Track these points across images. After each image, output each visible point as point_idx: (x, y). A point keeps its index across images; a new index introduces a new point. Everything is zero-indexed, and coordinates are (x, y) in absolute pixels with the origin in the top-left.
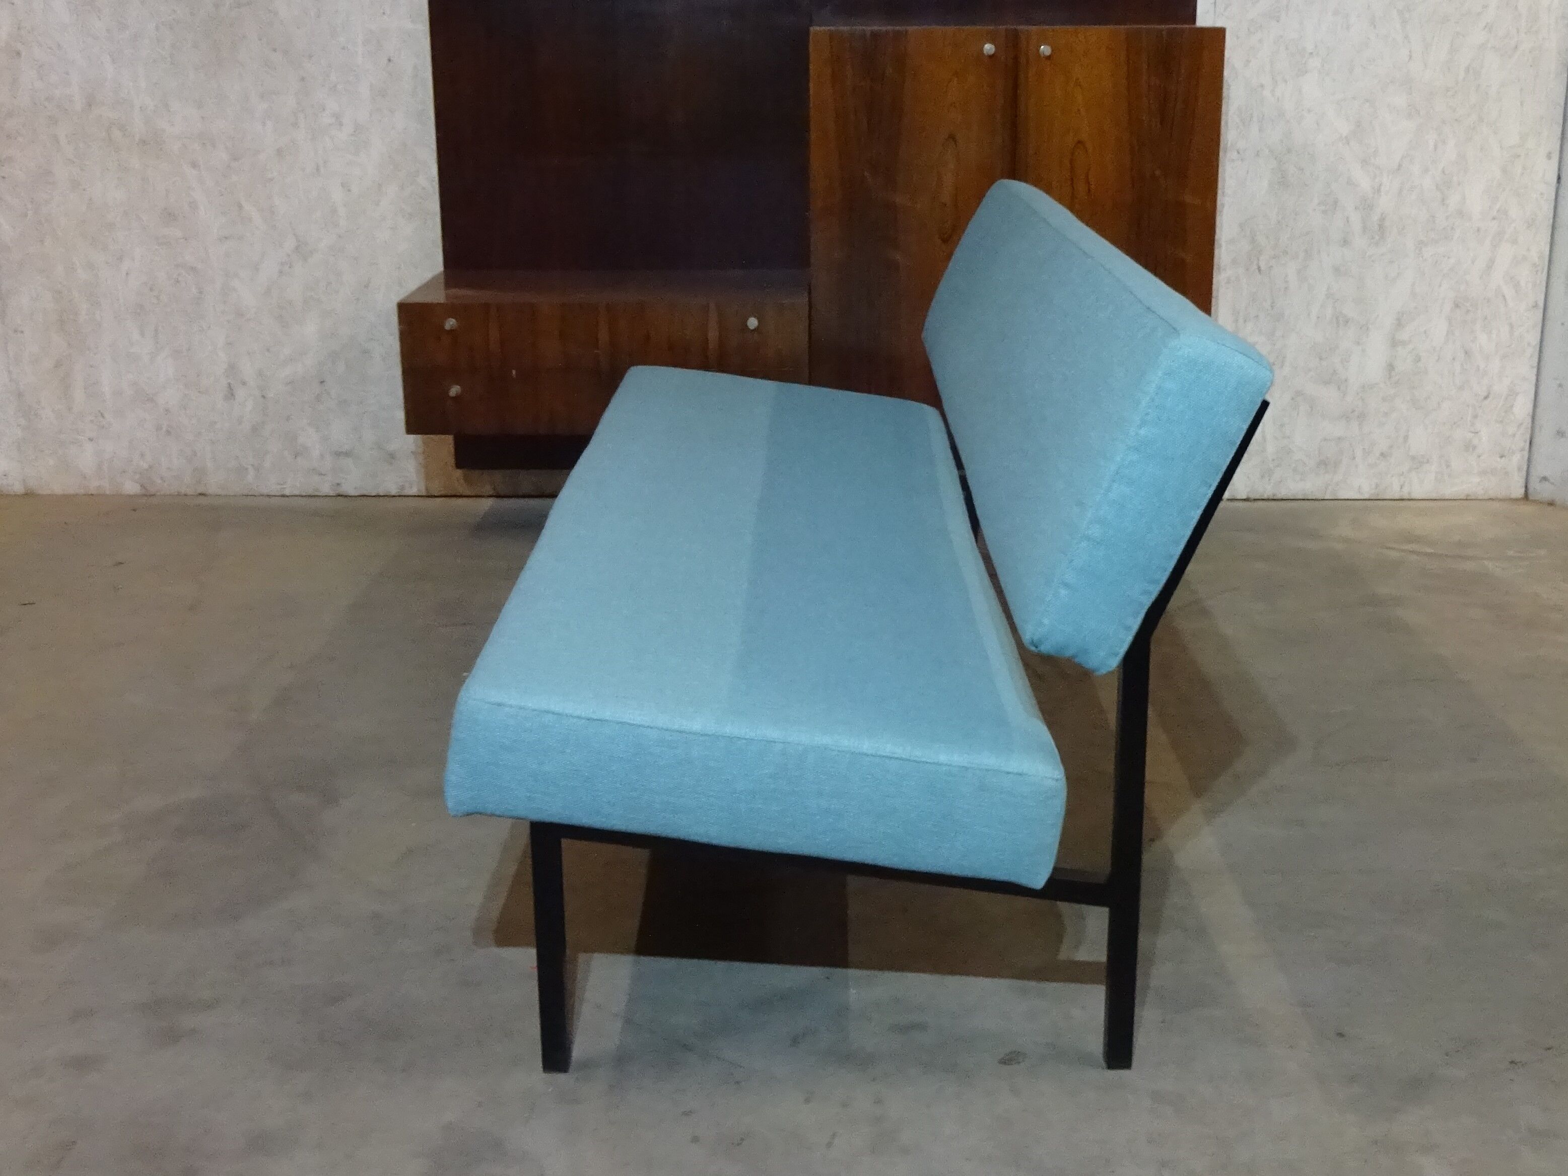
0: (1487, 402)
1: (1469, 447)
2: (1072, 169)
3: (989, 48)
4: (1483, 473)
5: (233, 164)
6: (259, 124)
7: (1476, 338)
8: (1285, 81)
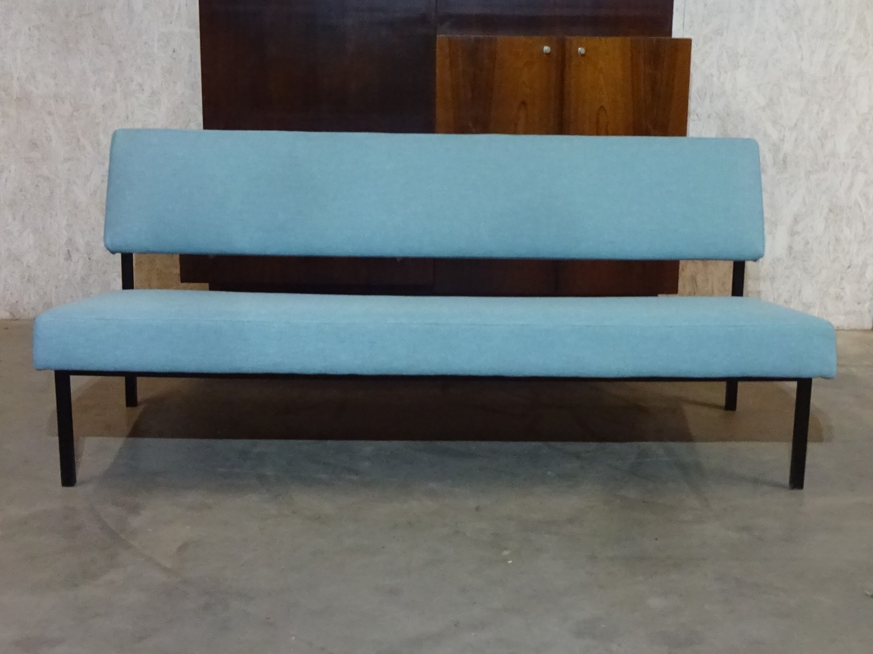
0: (849, 270)
1: (838, 298)
2: (597, 123)
3: (547, 48)
4: (847, 313)
5: (75, 114)
6: (91, 89)
7: (842, 231)
8: (726, 72)
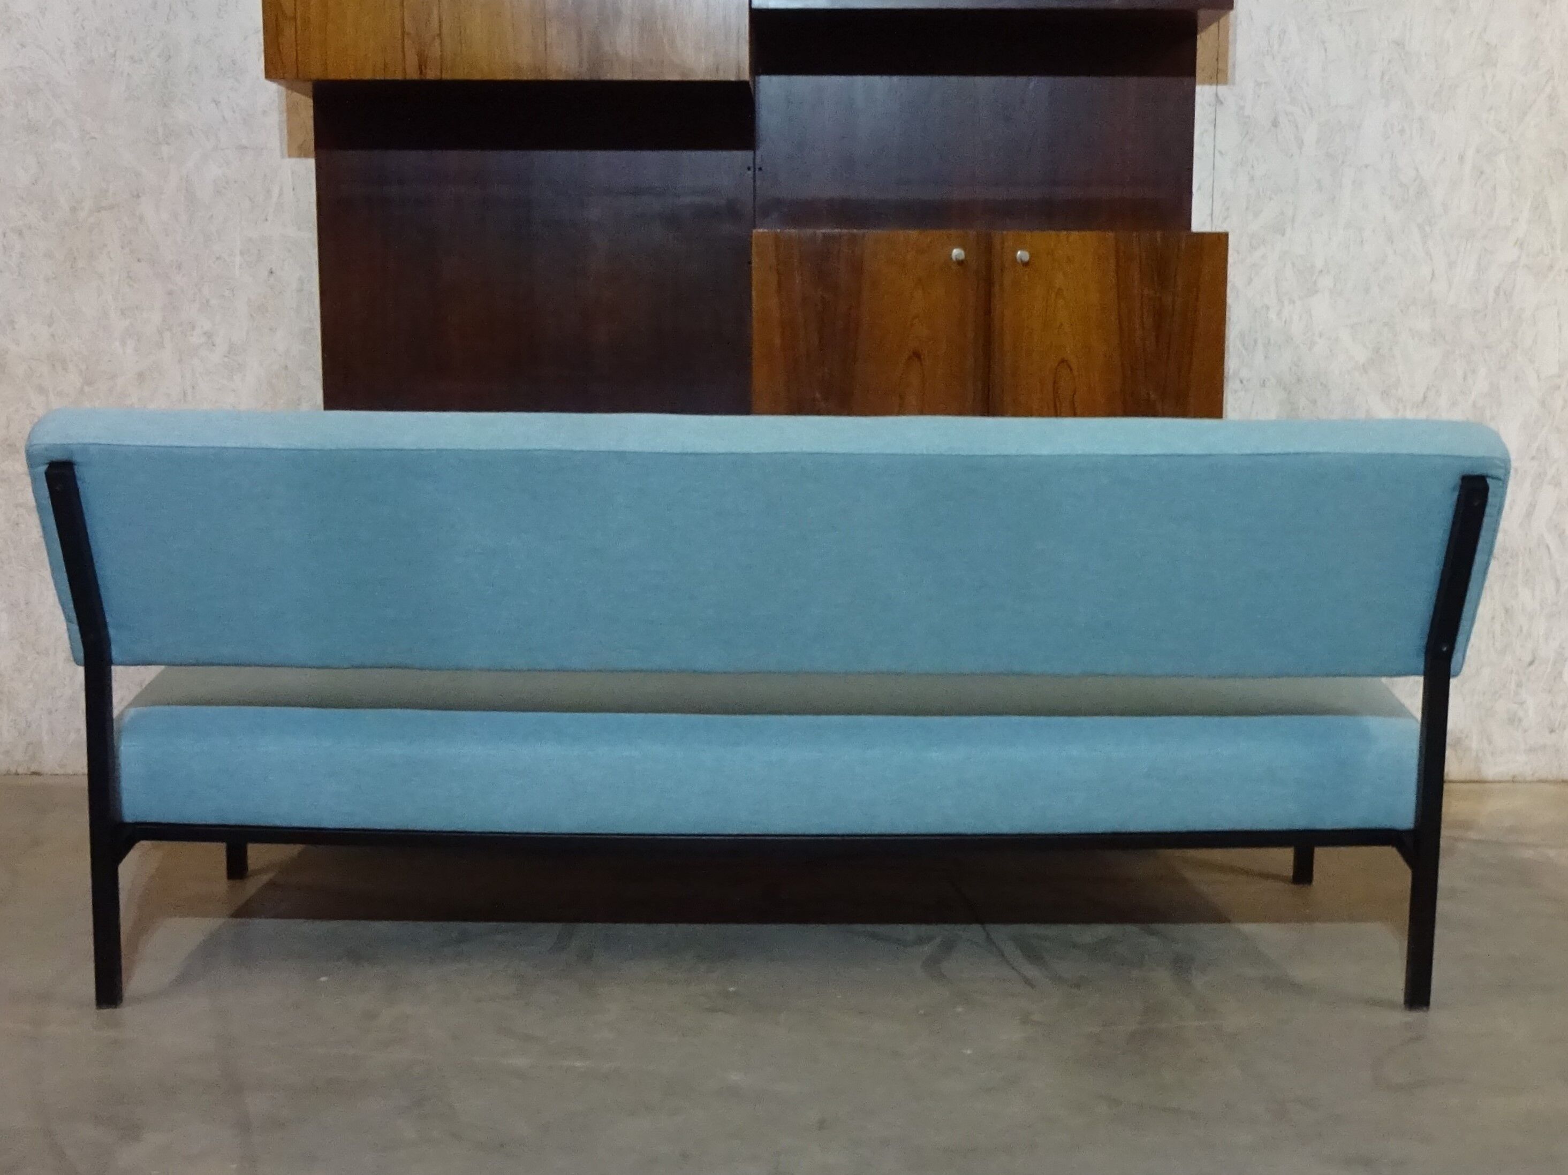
0: (1532, 668)
1: (1513, 720)
2: (1055, 391)
3: (957, 253)
4: (1532, 750)
5: (87, 389)
6: (117, 344)
7: (1517, 594)
8: (1292, 302)
